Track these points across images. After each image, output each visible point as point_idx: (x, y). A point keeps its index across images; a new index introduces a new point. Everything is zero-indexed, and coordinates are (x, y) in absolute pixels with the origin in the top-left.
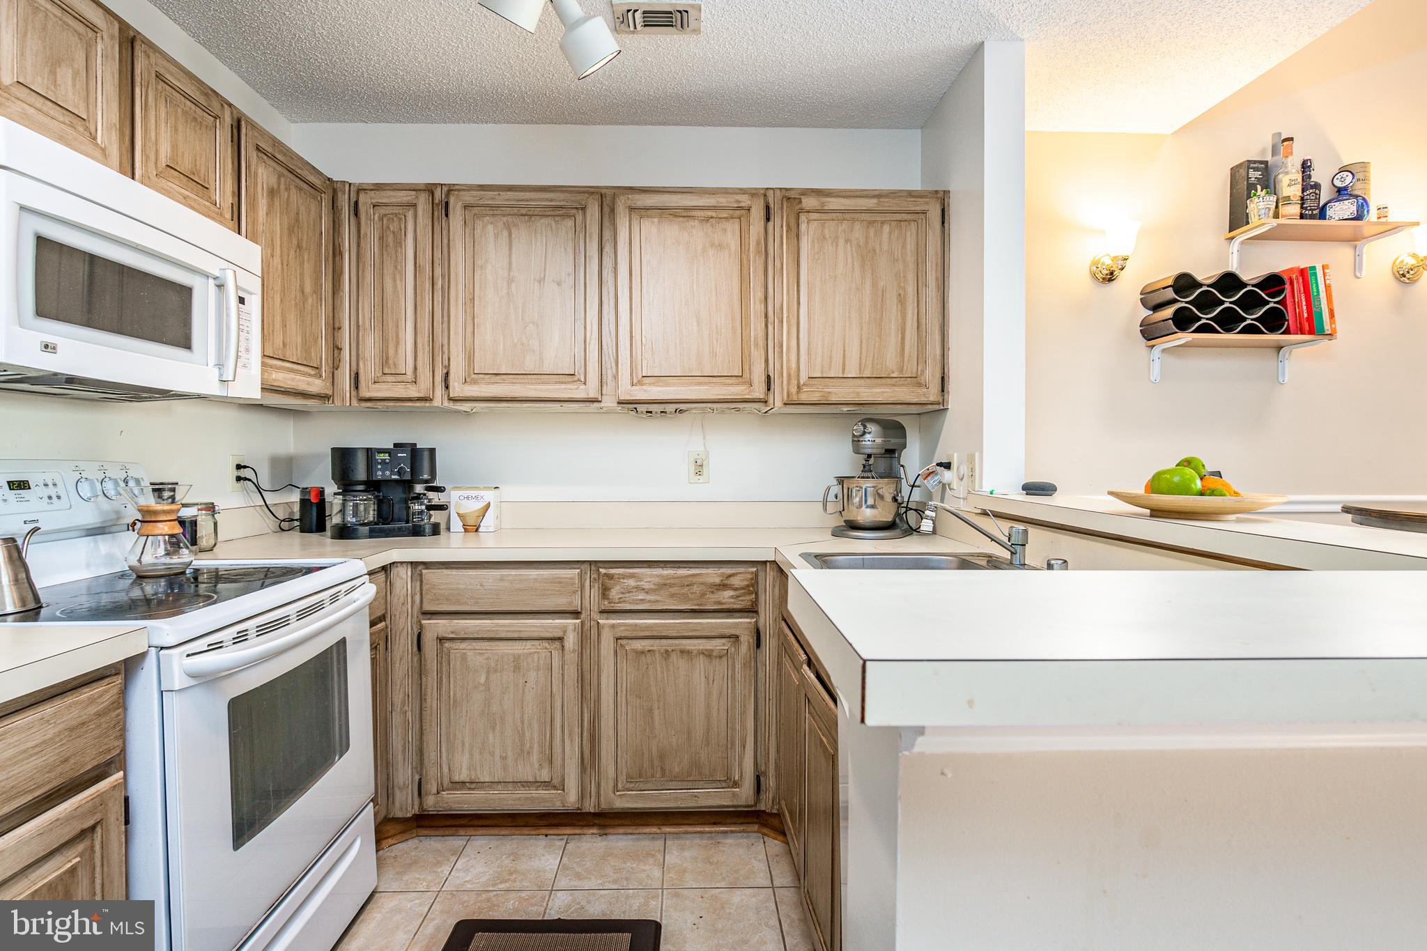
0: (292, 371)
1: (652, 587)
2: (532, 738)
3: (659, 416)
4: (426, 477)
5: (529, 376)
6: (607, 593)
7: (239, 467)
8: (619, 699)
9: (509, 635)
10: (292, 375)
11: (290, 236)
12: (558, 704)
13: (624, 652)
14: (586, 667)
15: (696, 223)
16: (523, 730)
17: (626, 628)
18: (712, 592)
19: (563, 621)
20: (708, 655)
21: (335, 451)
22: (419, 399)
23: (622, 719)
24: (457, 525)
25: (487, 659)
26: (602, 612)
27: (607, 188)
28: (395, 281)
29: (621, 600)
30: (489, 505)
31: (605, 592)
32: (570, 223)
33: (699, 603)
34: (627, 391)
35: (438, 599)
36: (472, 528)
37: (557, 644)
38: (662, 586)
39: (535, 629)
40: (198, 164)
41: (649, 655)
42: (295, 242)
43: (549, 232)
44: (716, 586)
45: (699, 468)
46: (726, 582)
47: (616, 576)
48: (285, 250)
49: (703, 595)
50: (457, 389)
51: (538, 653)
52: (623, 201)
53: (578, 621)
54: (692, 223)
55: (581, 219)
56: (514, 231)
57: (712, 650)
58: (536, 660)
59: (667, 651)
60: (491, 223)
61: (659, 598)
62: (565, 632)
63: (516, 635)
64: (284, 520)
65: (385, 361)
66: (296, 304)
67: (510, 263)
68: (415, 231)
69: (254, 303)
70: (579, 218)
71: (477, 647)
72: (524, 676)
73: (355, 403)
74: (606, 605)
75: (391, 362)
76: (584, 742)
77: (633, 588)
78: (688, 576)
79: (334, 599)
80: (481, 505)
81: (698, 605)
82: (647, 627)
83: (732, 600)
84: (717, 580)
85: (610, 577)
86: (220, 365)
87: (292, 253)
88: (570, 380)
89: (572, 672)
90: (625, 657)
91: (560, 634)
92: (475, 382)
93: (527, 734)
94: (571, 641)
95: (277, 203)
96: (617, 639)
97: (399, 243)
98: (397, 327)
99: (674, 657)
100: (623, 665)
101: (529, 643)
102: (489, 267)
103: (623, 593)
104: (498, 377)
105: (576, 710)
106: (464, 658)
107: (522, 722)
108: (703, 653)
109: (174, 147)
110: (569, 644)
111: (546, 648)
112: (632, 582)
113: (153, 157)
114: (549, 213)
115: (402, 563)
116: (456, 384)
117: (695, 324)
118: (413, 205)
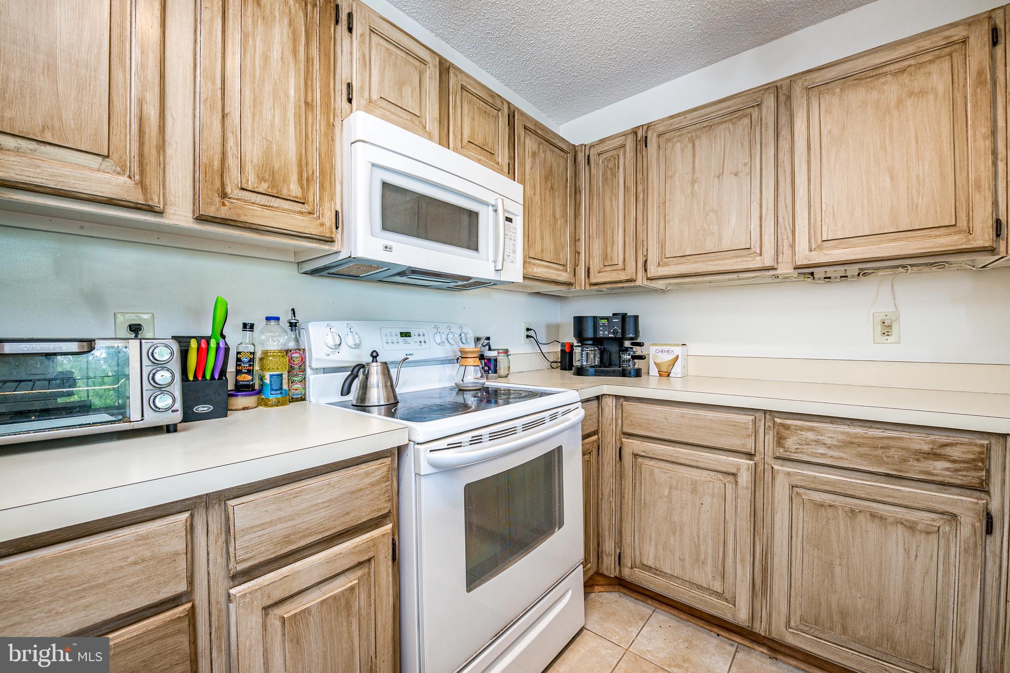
0: (547, 267)
1: (835, 443)
2: (706, 553)
3: (839, 280)
4: (631, 335)
5: (710, 255)
6: (782, 442)
7: (528, 330)
8: (794, 542)
9: (688, 462)
10: (547, 270)
11: (546, 182)
12: (731, 530)
13: (801, 501)
14: (759, 505)
15: (889, 78)
16: (699, 542)
17: (803, 478)
18: (918, 460)
19: (737, 460)
20: (911, 527)
21: (575, 318)
22: (627, 281)
23: (797, 564)
24: (654, 371)
25: (670, 477)
26: (777, 458)
27: (782, 80)
28: (611, 201)
29: (798, 450)
30: (677, 357)
31: (780, 440)
32: (746, 121)
33: (899, 469)
34: (804, 255)
35: (633, 425)
36: (665, 374)
37: (731, 478)
38: (848, 444)
39: (710, 462)
40: (487, 139)
41: (830, 510)
42: (549, 185)
43: (727, 134)
44: (922, 453)
45: (887, 329)
46: (938, 451)
47: (793, 427)
48: (543, 191)
49: (905, 460)
50: (653, 271)
51: (713, 482)
52: (800, 84)
53: (752, 462)
54: (883, 80)
55: (757, 114)
56: (697, 142)
57: (916, 523)
58: (711, 487)
59: (852, 511)
60: (679, 141)
61: (843, 455)
62: (738, 470)
63: (694, 464)
64: (552, 362)
65: (605, 257)
66: (550, 225)
67: (694, 168)
68: (625, 164)
69: (518, 221)
70: (755, 113)
71: (662, 467)
72: (700, 498)
73: (588, 287)
74: (780, 452)
75: (609, 257)
76: (756, 571)
77: (812, 441)
78: (883, 438)
79: (553, 417)
80: (671, 357)
81: (897, 470)
82: (828, 482)
83: (948, 473)
84: (926, 448)
85: (787, 427)
86: (495, 262)
87: (548, 192)
88: (747, 253)
89: (745, 506)
90: (802, 505)
91: (734, 471)
92: (666, 265)
93: (702, 548)
94: (745, 478)
95: (537, 161)
96: (792, 487)
97: (614, 175)
98: (613, 233)
99: (861, 518)
100: (799, 514)
101: (705, 472)
102: (677, 175)
103: (800, 444)
104: (684, 258)
105: (749, 540)
106: (652, 473)
107: (699, 537)
108: (902, 523)
109: (472, 129)
110: (743, 481)
111: (720, 480)
112: (811, 435)
113: (459, 137)
114: (726, 119)
115: (609, 395)
116: (652, 267)
117: (888, 180)
118: (623, 146)
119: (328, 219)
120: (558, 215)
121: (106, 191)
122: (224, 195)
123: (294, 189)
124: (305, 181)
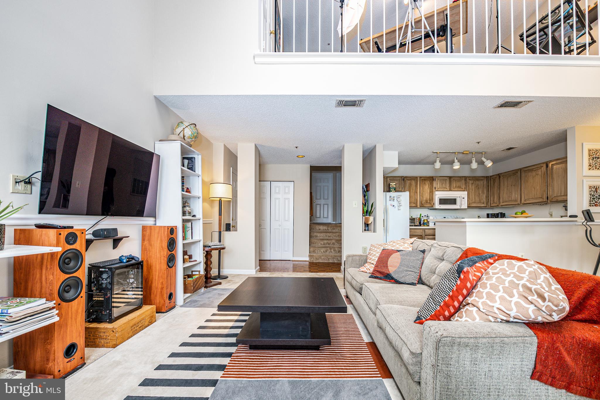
5: (511, 201)
7: (478, 216)
10: (477, 205)
15: (534, 171)
21: (487, 214)
22: (497, 206)
32: (515, 175)
42: (477, 188)
43: (512, 177)
48: (475, 190)
55: (517, 174)
56: (508, 178)
60: (505, 177)
65: (493, 201)
66: (478, 196)
67: (508, 184)
68: (497, 181)
69: (466, 198)
73: (491, 207)
86: (460, 206)
87: (477, 189)
88: (516, 201)
92: (504, 203)
95: (474, 184)
97: (495, 183)
98: (495, 195)
102: (505, 184)
109: (456, 185)
113: (453, 188)
114: (512, 174)
116: (501, 203)
117: (534, 189)
118: (496, 177)
119: (433, 204)
120: (480, 192)
121: (414, 206)
122: (422, 204)
123: (429, 202)
124: (430, 201)
